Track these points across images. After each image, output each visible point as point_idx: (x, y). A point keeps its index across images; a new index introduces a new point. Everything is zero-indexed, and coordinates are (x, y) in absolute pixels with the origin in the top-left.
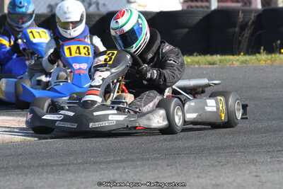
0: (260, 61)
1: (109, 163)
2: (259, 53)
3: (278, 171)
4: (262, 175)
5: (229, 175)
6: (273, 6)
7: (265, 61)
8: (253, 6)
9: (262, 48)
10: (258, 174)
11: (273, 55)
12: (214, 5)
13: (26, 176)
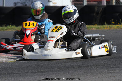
0: (105, 28)
1: (38, 72)
2: (104, 24)
3: (111, 77)
4: (103, 78)
5: (89, 79)
6: (111, 4)
7: (107, 28)
8: (103, 4)
9: (106, 22)
10: (102, 78)
11: (110, 25)
12: (85, 3)
13: (2, 78)
